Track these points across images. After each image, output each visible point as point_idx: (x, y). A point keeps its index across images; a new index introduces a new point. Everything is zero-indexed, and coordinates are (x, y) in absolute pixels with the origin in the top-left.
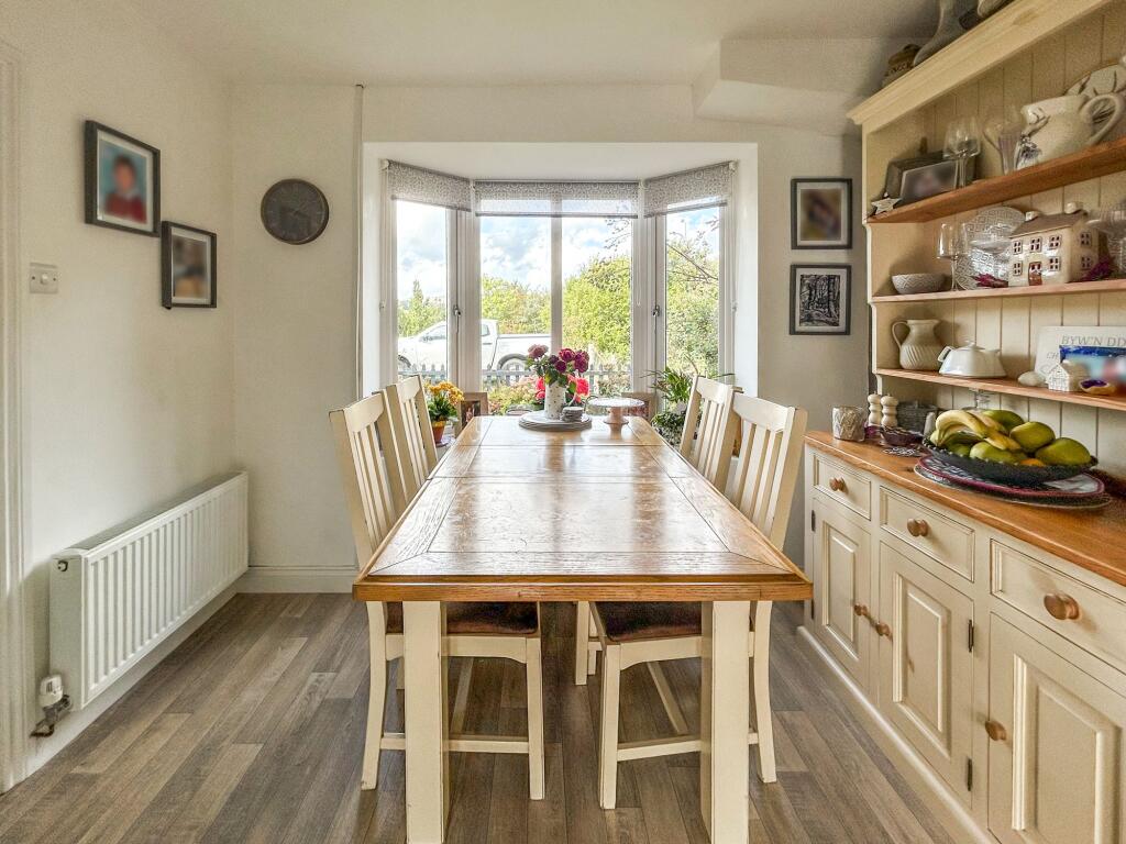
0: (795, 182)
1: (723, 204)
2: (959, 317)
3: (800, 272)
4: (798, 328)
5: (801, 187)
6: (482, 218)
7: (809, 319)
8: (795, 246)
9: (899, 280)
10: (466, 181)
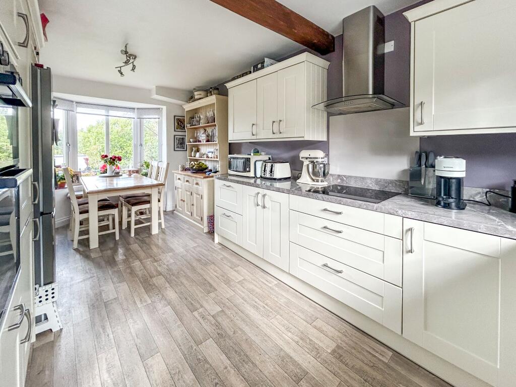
0: (175, 116)
1: (159, 118)
2: (200, 147)
3: (176, 137)
4: (176, 149)
5: (176, 117)
6: (77, 114)
7: (178, 147)
8: (175, 131)
9: (191, 140)
10: (72, 102)
